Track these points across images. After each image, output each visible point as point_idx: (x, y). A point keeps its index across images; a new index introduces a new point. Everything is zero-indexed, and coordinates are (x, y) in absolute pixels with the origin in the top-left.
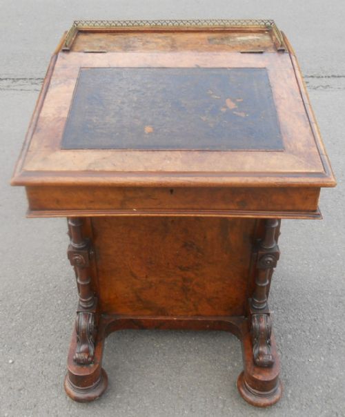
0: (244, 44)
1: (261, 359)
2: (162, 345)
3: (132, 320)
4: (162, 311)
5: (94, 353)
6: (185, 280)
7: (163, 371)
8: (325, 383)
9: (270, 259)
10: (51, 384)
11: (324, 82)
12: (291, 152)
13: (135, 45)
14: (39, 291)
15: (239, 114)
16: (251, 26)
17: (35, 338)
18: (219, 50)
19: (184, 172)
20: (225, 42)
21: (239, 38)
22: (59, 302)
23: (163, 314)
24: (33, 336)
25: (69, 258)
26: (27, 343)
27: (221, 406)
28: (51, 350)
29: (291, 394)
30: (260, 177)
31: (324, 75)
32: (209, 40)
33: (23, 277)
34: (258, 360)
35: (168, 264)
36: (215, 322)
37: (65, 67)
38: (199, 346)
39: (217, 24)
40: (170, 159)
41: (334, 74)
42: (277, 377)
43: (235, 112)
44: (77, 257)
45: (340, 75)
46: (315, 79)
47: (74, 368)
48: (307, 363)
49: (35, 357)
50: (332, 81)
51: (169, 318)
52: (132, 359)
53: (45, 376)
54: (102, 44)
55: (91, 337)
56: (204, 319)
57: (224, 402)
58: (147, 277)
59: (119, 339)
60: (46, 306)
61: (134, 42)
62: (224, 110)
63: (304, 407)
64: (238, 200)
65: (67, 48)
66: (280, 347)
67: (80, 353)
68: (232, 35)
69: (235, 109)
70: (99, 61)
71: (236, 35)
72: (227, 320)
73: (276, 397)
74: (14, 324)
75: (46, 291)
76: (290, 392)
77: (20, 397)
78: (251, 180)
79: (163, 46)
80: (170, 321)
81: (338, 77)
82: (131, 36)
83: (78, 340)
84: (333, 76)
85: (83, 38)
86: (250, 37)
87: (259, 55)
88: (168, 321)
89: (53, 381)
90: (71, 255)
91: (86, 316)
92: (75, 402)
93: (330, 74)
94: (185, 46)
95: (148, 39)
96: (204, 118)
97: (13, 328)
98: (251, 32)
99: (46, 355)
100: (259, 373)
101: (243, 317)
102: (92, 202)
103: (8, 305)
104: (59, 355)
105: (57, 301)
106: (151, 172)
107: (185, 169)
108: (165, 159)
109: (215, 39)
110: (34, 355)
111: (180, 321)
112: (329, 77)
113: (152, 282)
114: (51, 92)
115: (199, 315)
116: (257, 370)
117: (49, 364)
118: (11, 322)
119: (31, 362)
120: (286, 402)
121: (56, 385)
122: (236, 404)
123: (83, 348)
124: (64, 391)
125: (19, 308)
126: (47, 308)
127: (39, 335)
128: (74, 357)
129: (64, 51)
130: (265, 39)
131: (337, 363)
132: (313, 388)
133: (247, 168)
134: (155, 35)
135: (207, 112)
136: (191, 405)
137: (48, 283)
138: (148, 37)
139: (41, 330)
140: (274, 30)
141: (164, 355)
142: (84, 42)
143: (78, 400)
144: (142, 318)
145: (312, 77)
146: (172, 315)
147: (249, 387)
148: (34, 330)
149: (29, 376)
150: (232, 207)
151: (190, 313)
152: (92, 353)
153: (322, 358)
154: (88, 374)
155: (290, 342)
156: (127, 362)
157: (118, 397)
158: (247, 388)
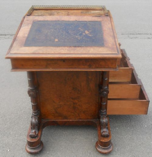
0: (94, 14)
1: (104, 133)
2: (66, 132)
3: (54, 121)
4: (66, 117)
5: (38, 133)
6: (74, 103)
7: (66, 142)
8: (131, 145)
9: (106, 93)
10: (20, 148)
11: (135, 36)
12: (107, 47)
13: (54, 14)
14: (17, 113)
15: (89, 35)
16: (97, 8)
17: (14, 131)
18: (84, 15)
19: (68, 53)
20: (87, 13)
21: (92, 12)
22: (26, 117)
23: (66, 118)
24: (14, 130)
25: (28, 94)
26: (11, 133)
27: (89, 155)
28: (21, 135)
29: (117, 150)
30: (95, 55)
31: (135, 33)
32: (81, 12)
33: (11, 108)
34: (102, 134)
35: (67, 97)
36: (87, 121)
37: (27, 20)
38: (81, 133)
39: (85, 7)
40: (63, 49)
41: (139, 33)
42: (110, 141)
43: (88, 35)
44: (31, 93)
45: (142, 33)
46: (132, 35)
47: (30, 139)
48: (124, 138)
49: (14, 138)
50: (138, 36)
51: (68, 120)
52: (54, 138)
53: (18, 145)
54: (42, 13)
55: (37, 127)
56: (82, 120)
57: (90, 153)
58: (59, 102)
59: (49, 131)
60: (20, 119)
61: (54, 13)
62: (84, 34)
63: (122, 154)
64: (88, 64)
65: (29, 14)
66: (113, 132)
67: (32, 133)
68: (90, 11)
69: (88, 34)
70: (41, 18)
71: (91, 11)
72: (91, 120)
73: (111, 149)
74: (6, 126)
75: (20, 113)
76: (117, 149)
77: (7, 153)
78: (92, 56)
79: (65, 14)
80: (69, 121)
81: (141, 34)
82: (53, 11)
83: (32, 128)
84: (139, 34)
85: (35, 11)
86: (97, 12)
87: (99, 17)
88: (68, 121)
89: (21, 147)
90: (29, 92)
91: (35, 119)
92: (30, 154)
93: (137, 33)
94: (72, 14)
95: (59, 12)
96: (77, 37)
97: (6, 128)
98: (97, 10)
99: (19, 138)
100: (103, 139)
101: (98, 119)
102: (35, 65)
103: (4, 119)
104: (24, 137)
105: (25, 117)
106: (56, 53)
107: (68, 52)
108: (61, 49)
109: (83, 12)
110: (14, 137)
111: (73, 121)
112: (137, 34)
113: (61, 105)
114: (22, 29)
115: (80, 119)
116: (102, 138)
117: (20, 141)
118: (5, 125)
119: (13, 140)
120: (115, 153)
121: (22, 149)
122: (95, 154)
123: (33, 131)
124: (25, 151)
125: (9, 120)
126: (20, 120)
127: (16, 130)
128: (30, 135)
129: (28, 15)
130: (102, 12)
131: (135, 138)
132: (126, 147)
133: (90, 52)
134: (62, 11)
135: (78, 35)
136: (77, 155)
137: (21, 110)
138: (60, 11)
139: (17, 128)
140: (105, 9)
141: (67, 136)
142: (36, 13)
143: (31, 153)
144: (58, 120)
145: (130, 34)
146: (70, 119)
147: (99, 145)
148: (15, 128)
149: (11, 145)
150: (86, 67)
151: (77, 118)
152: (37, 133)
153: (130, 136)
154: (35, 141)
155: (118, 130)
156: (52, 139)
157: (48, 152)
158: (99, 146)
